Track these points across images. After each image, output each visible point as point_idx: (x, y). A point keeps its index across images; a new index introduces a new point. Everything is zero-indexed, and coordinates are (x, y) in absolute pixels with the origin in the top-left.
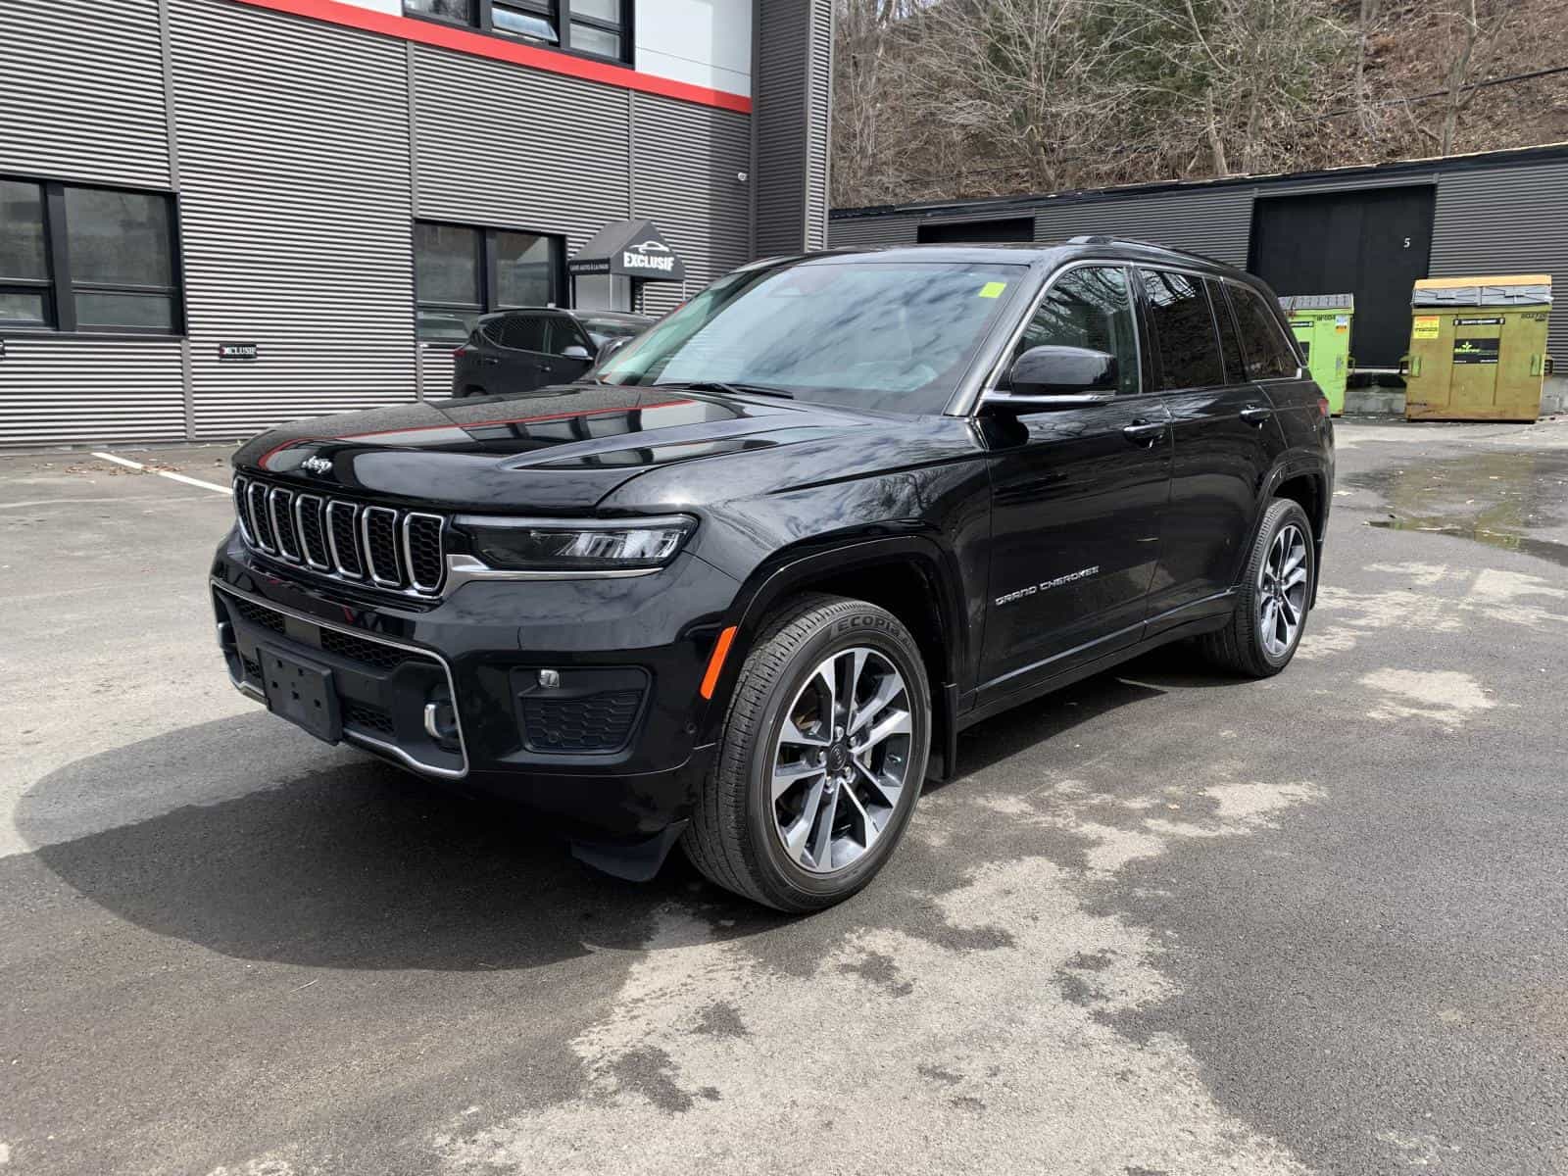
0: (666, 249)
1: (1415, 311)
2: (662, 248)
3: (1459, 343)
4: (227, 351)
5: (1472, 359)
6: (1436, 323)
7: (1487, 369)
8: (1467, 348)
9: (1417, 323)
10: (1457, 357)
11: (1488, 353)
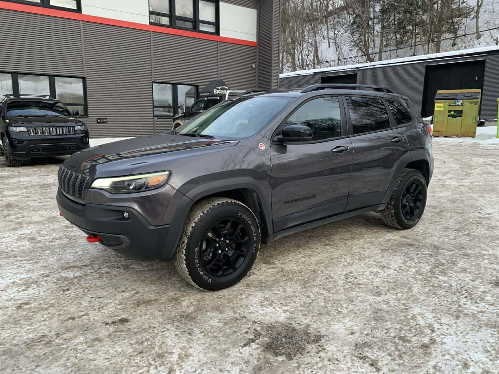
0: (227, 88)
1: (436, 101)
2: (226, 88)
3: (450, 112)
4: (99, 121)
5: (454, 117)
6: (442, 105)
7: (459, 120)
8: (452, 113)
9: (436, 105)
10: (449, 116)
11: (459, 115)
